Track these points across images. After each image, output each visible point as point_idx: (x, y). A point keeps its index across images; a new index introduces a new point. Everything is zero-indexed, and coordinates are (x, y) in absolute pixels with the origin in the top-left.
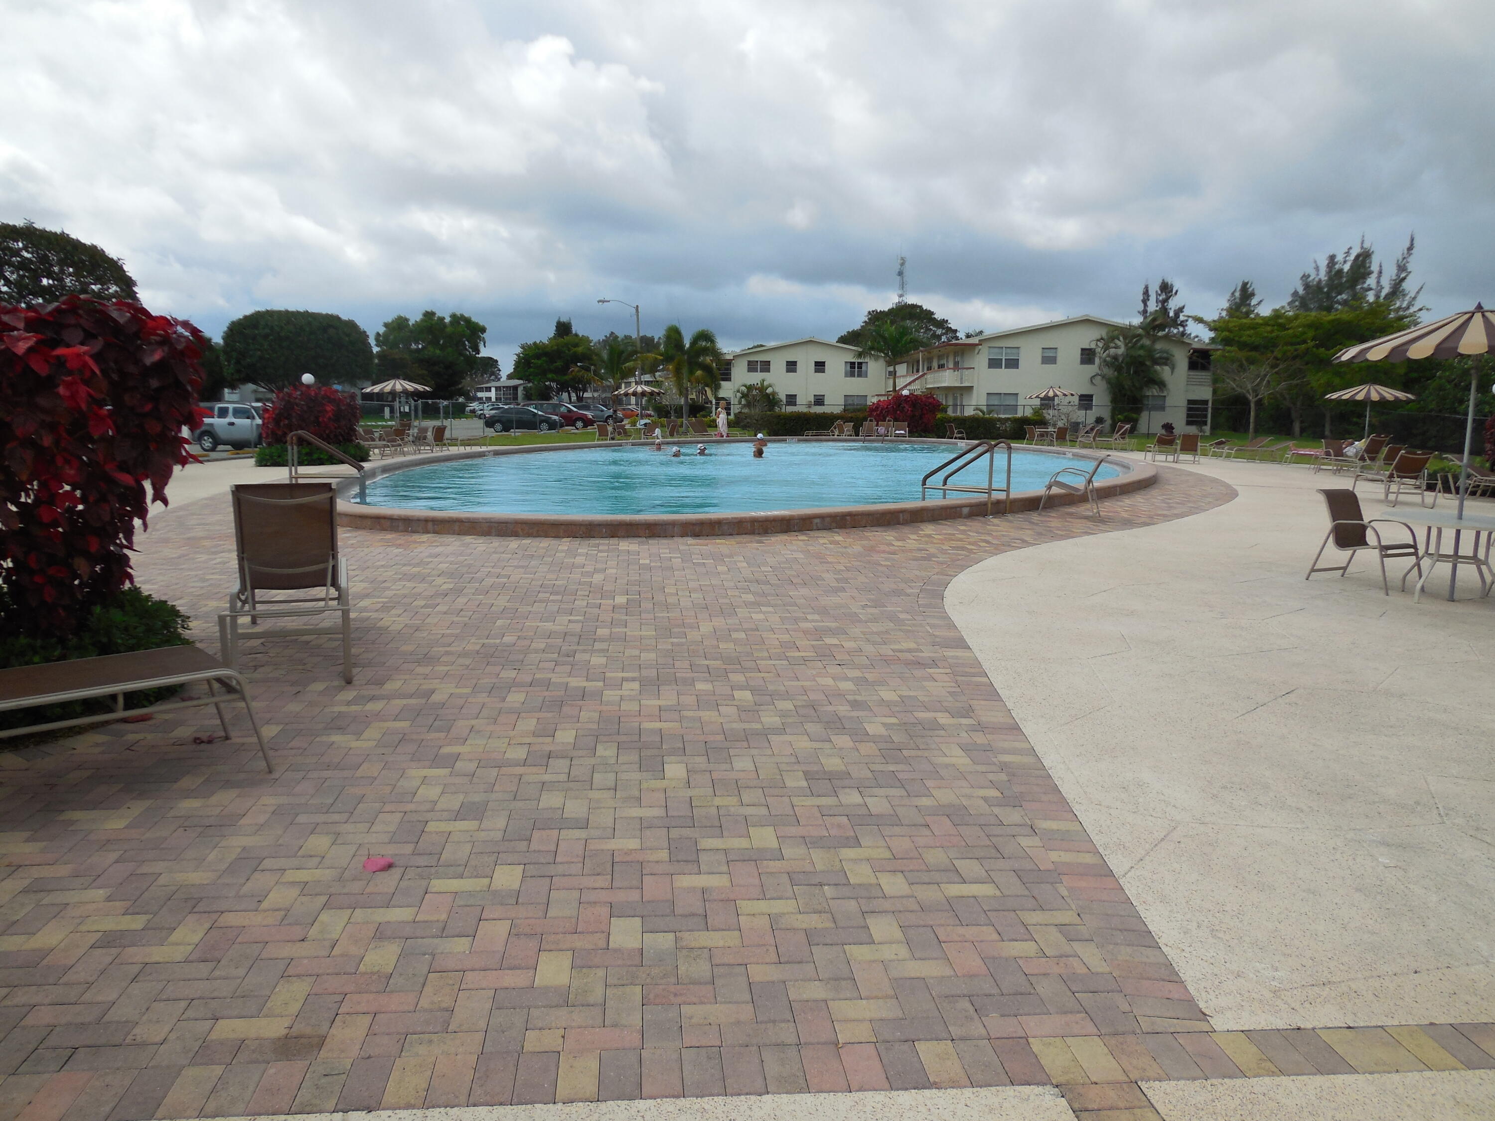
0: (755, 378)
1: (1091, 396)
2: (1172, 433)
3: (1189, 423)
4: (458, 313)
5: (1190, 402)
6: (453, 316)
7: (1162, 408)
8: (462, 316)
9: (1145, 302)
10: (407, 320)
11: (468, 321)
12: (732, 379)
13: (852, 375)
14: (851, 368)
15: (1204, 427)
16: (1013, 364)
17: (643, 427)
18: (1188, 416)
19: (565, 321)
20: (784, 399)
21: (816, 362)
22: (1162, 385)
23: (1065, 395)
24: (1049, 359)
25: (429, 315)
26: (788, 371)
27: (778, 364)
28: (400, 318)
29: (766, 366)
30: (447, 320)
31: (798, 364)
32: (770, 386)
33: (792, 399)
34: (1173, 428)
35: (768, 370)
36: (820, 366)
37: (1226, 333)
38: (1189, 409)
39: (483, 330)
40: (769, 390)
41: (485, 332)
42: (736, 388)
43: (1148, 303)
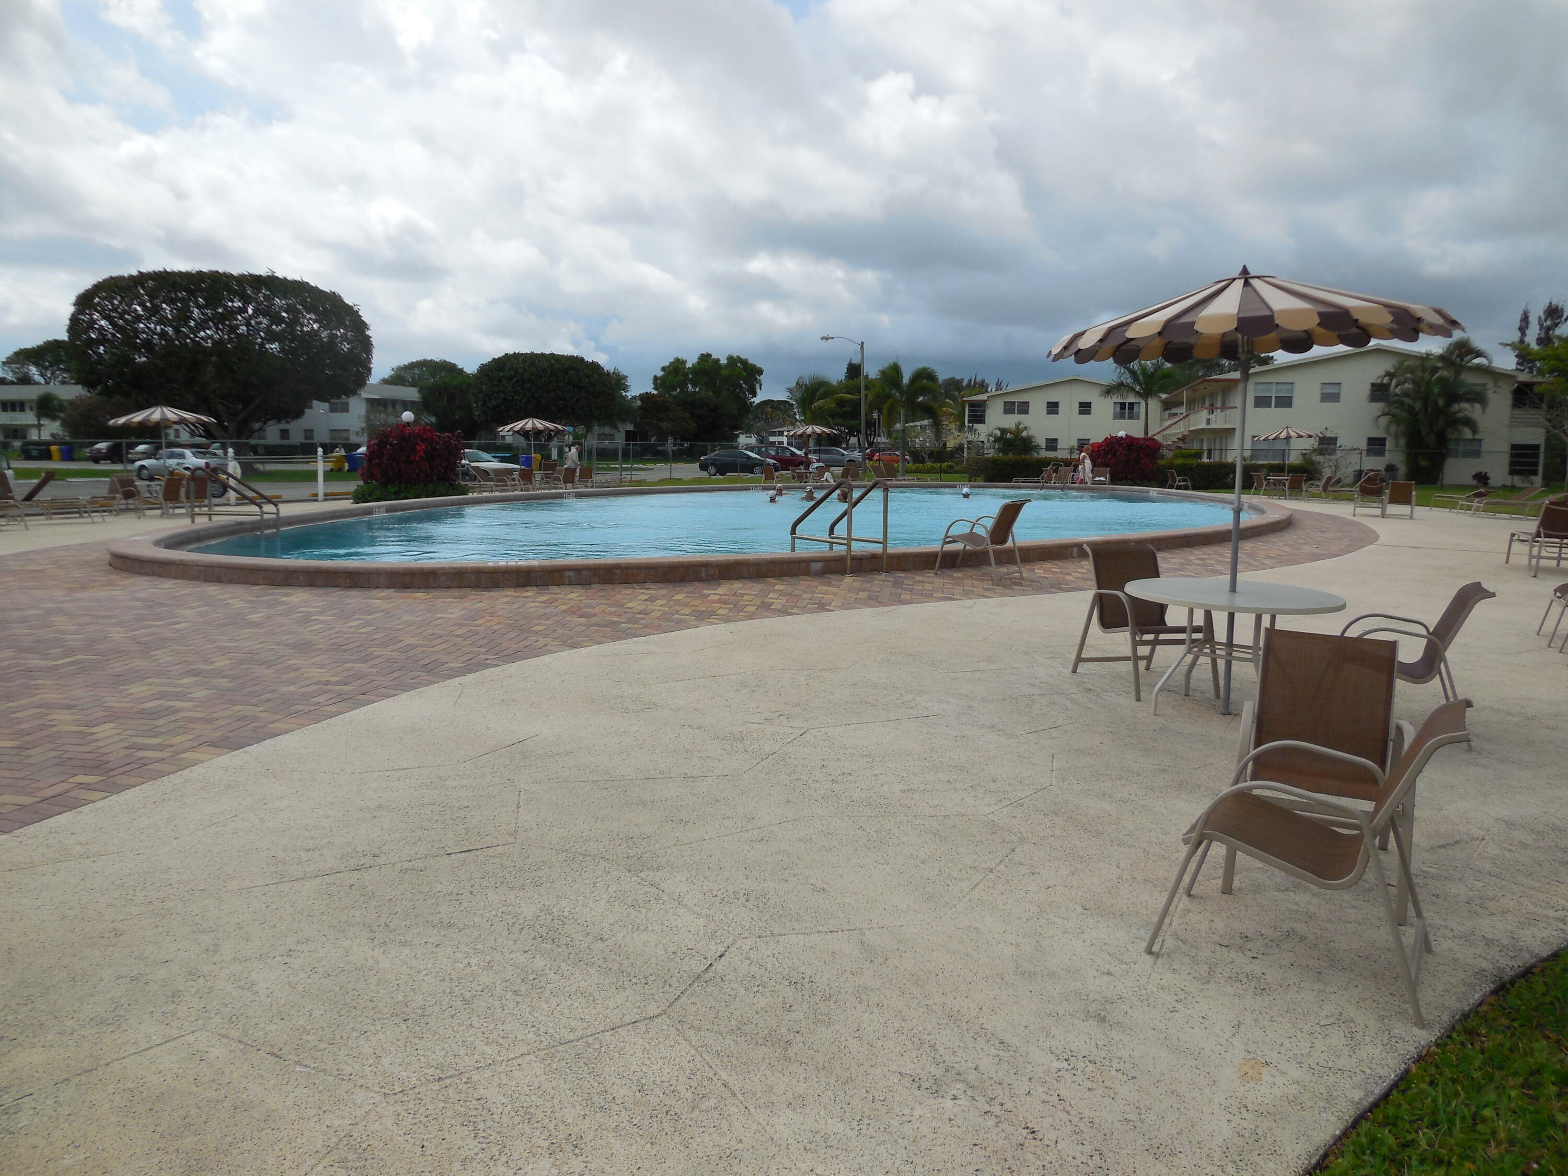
0: (1010, 421)
1: (1384, 439)
2: (1487, 484)
3: (1512, 472)
4: (735, 355)
5: (1514, 447)
6: (730, 358)
7: (1477, 454)
8: (739, 357)
9: (1523, 330)
10: (684, 362)
11: (744, 362)
12: (986, 421)
13: (1122, 417)
14: (1121, 409)
15: (1532, 478)
16: (1285, 402)
17: (815, 471)
18: (1512, 464)
19: (856, 362)
20: (1043, 444)
21: (1080, 403)
22: (1471, 424)
23: (1300, 436)
24: (1330, 396)
25: (705, 358)
26: (1049, 412)
27: (1038, 404)
28: (677, 360)
29: (1024, 408)
30: (724, 361)
31: (1060, 405)
32: (1025, 428)
33: (1052, 444)
34: (1488, 478)
35: (1026, 412)
36: (1085, 408)
37: (1554, 363)
38: (1513, 456)
39: (760, 372)
40: (1024, 434)
41: (762, 374)
42: (990, 431)
43: (1527, 332)
